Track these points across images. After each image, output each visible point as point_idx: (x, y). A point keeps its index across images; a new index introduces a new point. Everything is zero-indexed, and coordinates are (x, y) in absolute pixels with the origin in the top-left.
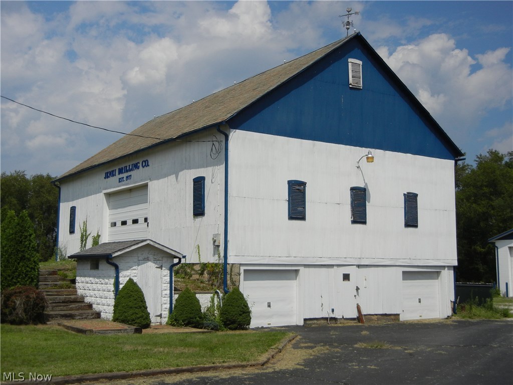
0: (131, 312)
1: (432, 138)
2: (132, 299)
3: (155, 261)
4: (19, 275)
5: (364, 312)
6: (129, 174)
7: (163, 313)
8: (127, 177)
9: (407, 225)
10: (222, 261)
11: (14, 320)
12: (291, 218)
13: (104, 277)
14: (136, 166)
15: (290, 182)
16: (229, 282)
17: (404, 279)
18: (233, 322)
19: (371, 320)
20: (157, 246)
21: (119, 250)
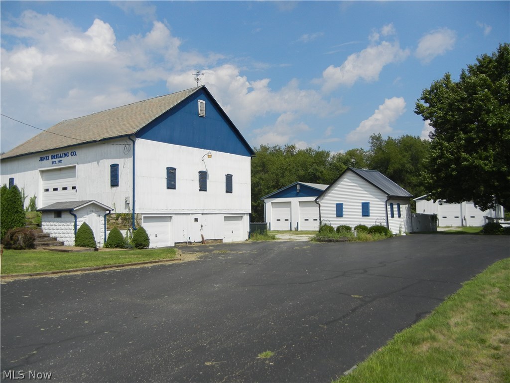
0: (87, 240)
1: (240, 145)
2: (87, 233)
3: (96, 212)
4: (15, 221)
5: (205, 239)
6: (60, 159)
7: (101, 241)
8: (59, 161)
9: (227, 192)
10: (131, 212)
11: (17, 247)
12: (168, 188)
13: (66, 222)
14: (66, 155)
15: (168, 168)
16: (136, 224)
17: (225, 220)
18: (141, 245)
19: (208, 243)
20: (98, 204)
21: (78, 206)
